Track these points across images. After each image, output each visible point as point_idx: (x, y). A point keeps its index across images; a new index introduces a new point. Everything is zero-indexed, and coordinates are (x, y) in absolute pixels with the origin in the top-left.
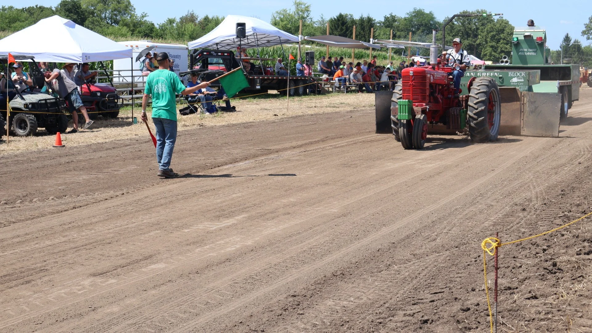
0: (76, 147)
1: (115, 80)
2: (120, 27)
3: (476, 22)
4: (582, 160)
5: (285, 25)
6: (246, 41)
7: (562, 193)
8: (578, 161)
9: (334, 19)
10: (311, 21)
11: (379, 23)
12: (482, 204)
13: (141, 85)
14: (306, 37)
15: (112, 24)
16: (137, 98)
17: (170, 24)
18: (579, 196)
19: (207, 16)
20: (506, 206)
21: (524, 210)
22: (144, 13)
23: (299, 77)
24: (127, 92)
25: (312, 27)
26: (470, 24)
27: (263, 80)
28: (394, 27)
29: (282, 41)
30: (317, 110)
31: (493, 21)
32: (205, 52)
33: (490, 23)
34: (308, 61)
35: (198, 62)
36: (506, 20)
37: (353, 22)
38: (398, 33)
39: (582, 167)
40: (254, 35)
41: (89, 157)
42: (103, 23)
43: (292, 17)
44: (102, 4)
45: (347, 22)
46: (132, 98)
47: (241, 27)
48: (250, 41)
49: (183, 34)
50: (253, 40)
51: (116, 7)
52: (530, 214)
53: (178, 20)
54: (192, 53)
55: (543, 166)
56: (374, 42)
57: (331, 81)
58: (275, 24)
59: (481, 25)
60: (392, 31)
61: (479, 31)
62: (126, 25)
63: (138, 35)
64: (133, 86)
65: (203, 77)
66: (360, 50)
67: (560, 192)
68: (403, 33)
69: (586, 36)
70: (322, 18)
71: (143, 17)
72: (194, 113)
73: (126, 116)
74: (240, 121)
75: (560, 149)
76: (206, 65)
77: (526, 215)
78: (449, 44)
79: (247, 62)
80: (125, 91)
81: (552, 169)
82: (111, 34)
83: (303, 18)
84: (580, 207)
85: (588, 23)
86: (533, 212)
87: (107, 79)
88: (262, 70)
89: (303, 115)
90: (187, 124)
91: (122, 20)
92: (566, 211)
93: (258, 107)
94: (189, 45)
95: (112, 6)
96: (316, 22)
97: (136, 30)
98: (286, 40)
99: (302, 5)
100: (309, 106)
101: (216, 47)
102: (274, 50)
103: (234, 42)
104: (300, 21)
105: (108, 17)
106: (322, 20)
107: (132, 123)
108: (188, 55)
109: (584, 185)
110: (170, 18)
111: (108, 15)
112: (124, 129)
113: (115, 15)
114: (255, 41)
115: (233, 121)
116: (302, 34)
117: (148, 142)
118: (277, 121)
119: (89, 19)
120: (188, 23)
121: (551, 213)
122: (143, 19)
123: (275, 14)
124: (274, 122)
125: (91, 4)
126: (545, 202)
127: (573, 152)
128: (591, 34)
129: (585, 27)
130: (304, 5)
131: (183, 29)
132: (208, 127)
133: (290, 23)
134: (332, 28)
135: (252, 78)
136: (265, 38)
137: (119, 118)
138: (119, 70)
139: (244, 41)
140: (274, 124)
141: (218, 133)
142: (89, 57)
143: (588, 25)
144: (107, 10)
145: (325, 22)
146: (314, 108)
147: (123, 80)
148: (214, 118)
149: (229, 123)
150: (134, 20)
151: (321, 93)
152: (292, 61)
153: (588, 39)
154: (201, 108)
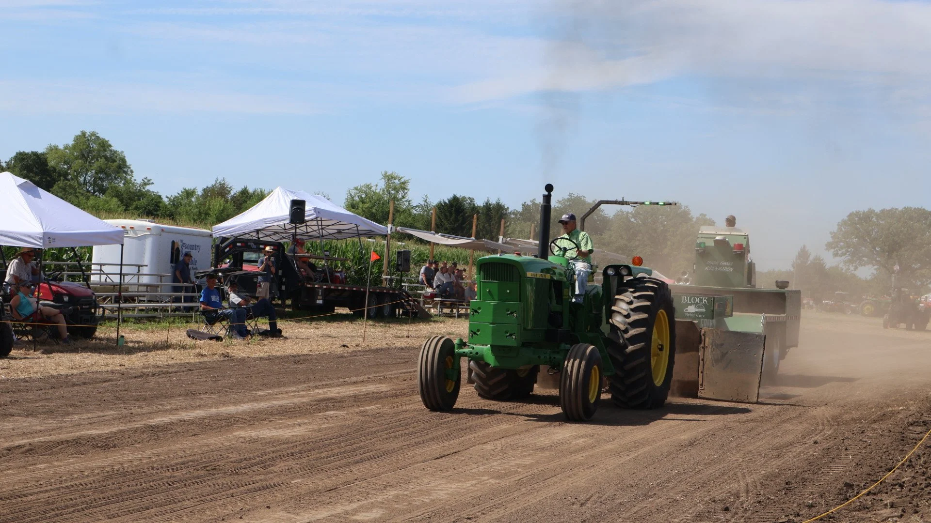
0: (24, 380)
1: (94, 278)
2: (108, 199)
3: (664, 221)
4: (820, 438)
5: (369, 208)
6: (304, 229)
7: (787, 486)
8: (814, 439)
9: (445, 203)
10: (409, 204)
11: (514, 213)
12: (661, 498)
13: (135, 288)
14: (399, 228)
15: (95, 192)
16: (127, 310)
17: (188, 197)
18: (812, 493)
19: (246, 188)
20: (699, 502)
21: (727, 509)
22: (146, 178)
23: (385, 288)
24: (111, 299)
25: (410, 214)
26: (654, 223)
27: (327, 292)
28: (537, 221)
29: (360, 232)
30: (410, 342)
31: (690, 219)
32: (239, 242)
33: (686, 223)
34: (401, 265)
35: (227, 257)
36: (710, 219)
37: (474, 209)
39: (819, 449)
40: (317, 221)
41: (43, 397)
42: (81, 191)
43: (380, 198)
44: (80, 161)
45: (464, 210)
46: (120, 309)
47: (298, 207)
48: (309, 230)
49: (205, 215)
50: (316, 228)
51: (103, 166)
52: (736, 516)
53: (199, 192)
54: (218, 242)
55: (759, 444)
56: (504, 241)
58: (352, 206)
59: (671, 224)
60: (532, 225)
61: (668, 234)
62: (118, 195)
63: (134, 212)
64: (122, 289)
65: (234, 281)
66: (483, 253)
67: (783, 485)
69: (833, 250)
70: (425, 201)
71: (145, 184)
73: (106, 336)
74: (289, 352)
76: (239, 263)
77: (730, 518)
80: (108, 297)
81: (772, 449)
82: (93, 207)
83: (396, 199)
84: (815, 510)
85: (836, 231)
86: (740, 514)
87: (80, 275)
88: (328, 275)
89: (389, 348)
90: (203, 352)
91: (111, 187)
92: (791, 515)
93: (318, 332)
94: (213, 231)
95: (96, 164)
96: (416, 207)
97: (133, 205)
98: (367, 232)
99: (395, 180)
100: (398, 334)
101: (257, 236)
102: (347, 246)
103: (285, 229)
104: (391, 204)
105: (89, 182)
106: (426, 204)
107: (116, 347)
108: (212, 246)
109: (821, 476)
110: (187, 189)
111: (89, 178)
112: (103, 355)
113: (100, 179)
114: (319, 229)
115: (277, 351)
116: (393, 223)
117: (140, 377)
118: (346, 355)
119: (59, 182)
120: (215, 198)
121: (768, 517)
122: (144, 188)
123: (353, 191)
124: (342, 357)
125: (63, 160)
126: (759, 500)
127: (805, 425)
128: (841, 248)
129: (832, 237)
130: (399, 180)
131: (207, 207)
132: (236, 359)
133: (374, 206)
134: (441, 216)
135: (312, 286)
136: (333, 225)
137: (96, 338)
138: (101, 263)
139: (302, 229)
140: (341, 359)
141: (251, 369)
142: (55, 239)
143: (836, 233)
144: (89, 171)
145: (429, 208)
146: (405, 338)
147: (106, 280)
148: (247, 346)
149: (271, 354)
150: (130, 188)
151: (418, 315)
152: (376, 265)
153: (836, 255)
154: (227, 330)
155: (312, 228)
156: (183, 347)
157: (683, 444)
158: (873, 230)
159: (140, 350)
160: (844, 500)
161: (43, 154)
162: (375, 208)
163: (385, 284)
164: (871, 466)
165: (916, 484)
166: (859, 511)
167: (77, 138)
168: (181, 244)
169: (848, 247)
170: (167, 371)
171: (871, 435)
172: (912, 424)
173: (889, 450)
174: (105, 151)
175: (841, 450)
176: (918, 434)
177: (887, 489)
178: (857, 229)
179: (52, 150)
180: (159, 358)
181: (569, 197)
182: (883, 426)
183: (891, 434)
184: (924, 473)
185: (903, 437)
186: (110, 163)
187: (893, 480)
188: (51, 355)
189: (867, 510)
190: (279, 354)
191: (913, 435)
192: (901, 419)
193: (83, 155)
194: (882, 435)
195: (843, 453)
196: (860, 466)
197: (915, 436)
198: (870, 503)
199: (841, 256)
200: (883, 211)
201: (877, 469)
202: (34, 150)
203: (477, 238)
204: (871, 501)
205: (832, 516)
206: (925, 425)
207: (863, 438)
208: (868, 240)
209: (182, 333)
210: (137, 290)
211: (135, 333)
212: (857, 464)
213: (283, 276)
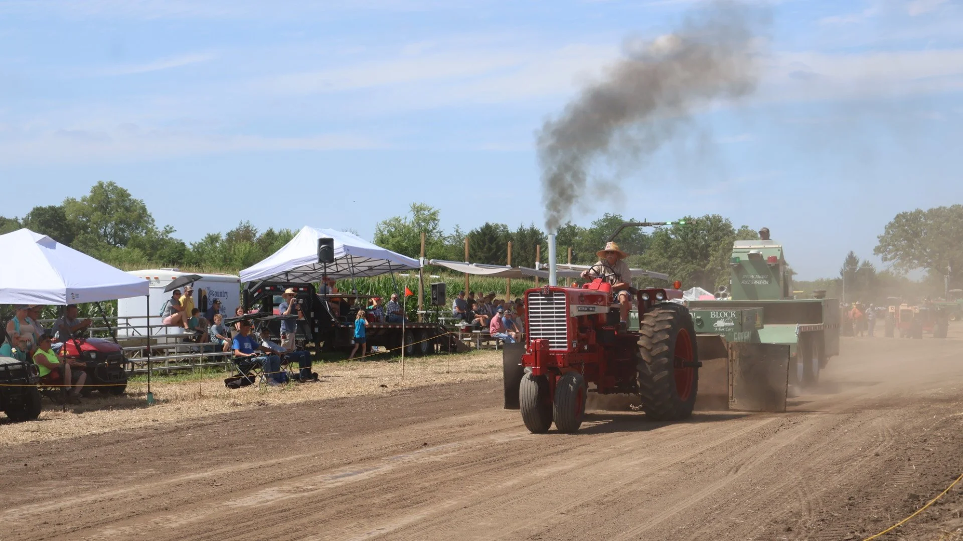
0: (55, 442)
1: (121, 333)
2: (130, 250)
3: (705, 235)
4: (881, 450)
5: (398, 242)
6: (334, 268)
7: (850, 502)
8: (875, 451)
9: (478, 232)
10: (441, 235)
12: (721, 522)
13: (164, 340)
14: (431, 261)
15: (116, 244)
16: (157, 363)
17: (212, 243)
18: (877, 508)
19: (271, 230)
20: (760, 525)
21: (789, 530)
22: (168, 226)
23: (422, 324)
24: (140, 353)
25: (442, 246)
26: (695, 238)
28: (574, 244)
29: (392, 268)
30: (450, 378)
31: (732, 232)
32: (268, 286)
33: (728, 236)
34: (436, 299)
35: (257, 302)
36: (752, 231)
37: (508, 236)
38: (581, 255)
39: (880, 461)
40: (347, 259)
41: (76, 458)
42: (102, 244)
43: (409, 231)
44: (99, 213)
45: (497, 237)
46: (149, 362)
47: (326, 246)
48: (340, 268)
49: (231, 260)
50: (346, 266)
51: (123, 217)
52: (800, 536)
53: (224, 237)
54: (246, 287)
55: (818, 460)
56: (541, 267)
57: (474, 331)
58: (382, 241)
59: (712, 239)
60: (570, 249)
61: (710, 249)
62: (140, 246)
63: (158, 261)
64: (150, 342)
65: (265, 326)
66: (520, 281)
67: (846, 501)
68: (588, 255)
69: (881, 255)
70: (457, 231)
71: (168, 232)
72: (250, 384)
73: (137, 391)
74: (325, 396)
75: (845, 433)
76: (269, 308)
77: (792, 539)
78: (662, 271)
79: (336, 302)
80: (136, 351)
81: (833, 464)
82: (115, 259)
83: (427, 231)
84: (880, 524)
85: (883, 235)
86: (803, 534)
87: (107, 331)
89: (429, 386)
90: (238, 402)
91: (133, 238)
92: (856, 531)
93: (355, 373)
94: (241, 276)
95: (116, 216)
96: (448, 237)
97: (156, 254)
98: (400, 266)
99: (425, 211)
100: (438, 370)
101: (286, 278)
102: (379, 283)
103: (315, 270)
104: (422, 236)
105: (109, 234)
106: (457, 234)
107: (148, 400)
108: (240, 291)
109: (885, 489)
110: (211, 234)
111: (109, 230)
112: (135, 411)
113: (121, 229)
114: (349, 267)
115: (315, 395)
116: (425, 256)
117: (175, 431)
118: (385, 395)
119: (79, 236)
120: (240, 242)
121: (833, 535)
122: (167, 236)
123: (382, 225)
124: (381, 398)
125: (81, 213)
126: (823, 517)
127: (865, 437)
128: (890, 252)
129: (880, 241)
130: (428, 211)
131: (232, 251)
132: (272, 406)
133: (405, 239)
134: (474, 246)
135: (345, 326)
136: (364, 262)
137: (127, 394)
138: (128, 316)
139: (332, 269)
140: (380, 400)
141: (289, 416)
142: (78, 295)
143: (884, 237)
144: (108, 222)
145: (461, 238)
146: (446, 374)
147: (133, 333)
148: (283, 392)
149: (307, 399)
150: (152, 237)
151: (458, 350)
152: (410, 300)
153: (885, 259)
154: (261, 377)
155: (343, 267)
156: (217, 397)
158: (922, 230)
159: (172, 403)
160: (910, 512)
161: (60, 208)
162: (406, 241)
163: (421, 320)
164: (936, 475)
166: (926, 523)
167: (95, 190)
168: (209, 291)
169: (897, 250)
170: (202, 423)
171: (934, 443)
173: (953, 457)
174: (124, 201)
175: (904, 461)
177: (954, 498)
178: (906, 231)
179: (69, 203)
180: (195, 409)
181: (605, 217)
182: (946, 433)
183: (955, 441)
186: (130, 213)
187: (960, 488)
188: (81, 415)
189: (934, 521)
190: (316, 399)
193: (102, 206)
194: (945, 443)
195: (907, 464)
196: (925, 476)
198: (938, 514)
199: (891, 259)
200: (931, 211)
201: (942, 478)
202: (52, 204)
203: (513, 266)
204: (938, 511)
205: (899, 529)
207: (926, 447)
208: (918, 242)
209: (215, 384)
210: (165, 342)
211: (166, 387)
212: (922, 474)
213: (315, 317)
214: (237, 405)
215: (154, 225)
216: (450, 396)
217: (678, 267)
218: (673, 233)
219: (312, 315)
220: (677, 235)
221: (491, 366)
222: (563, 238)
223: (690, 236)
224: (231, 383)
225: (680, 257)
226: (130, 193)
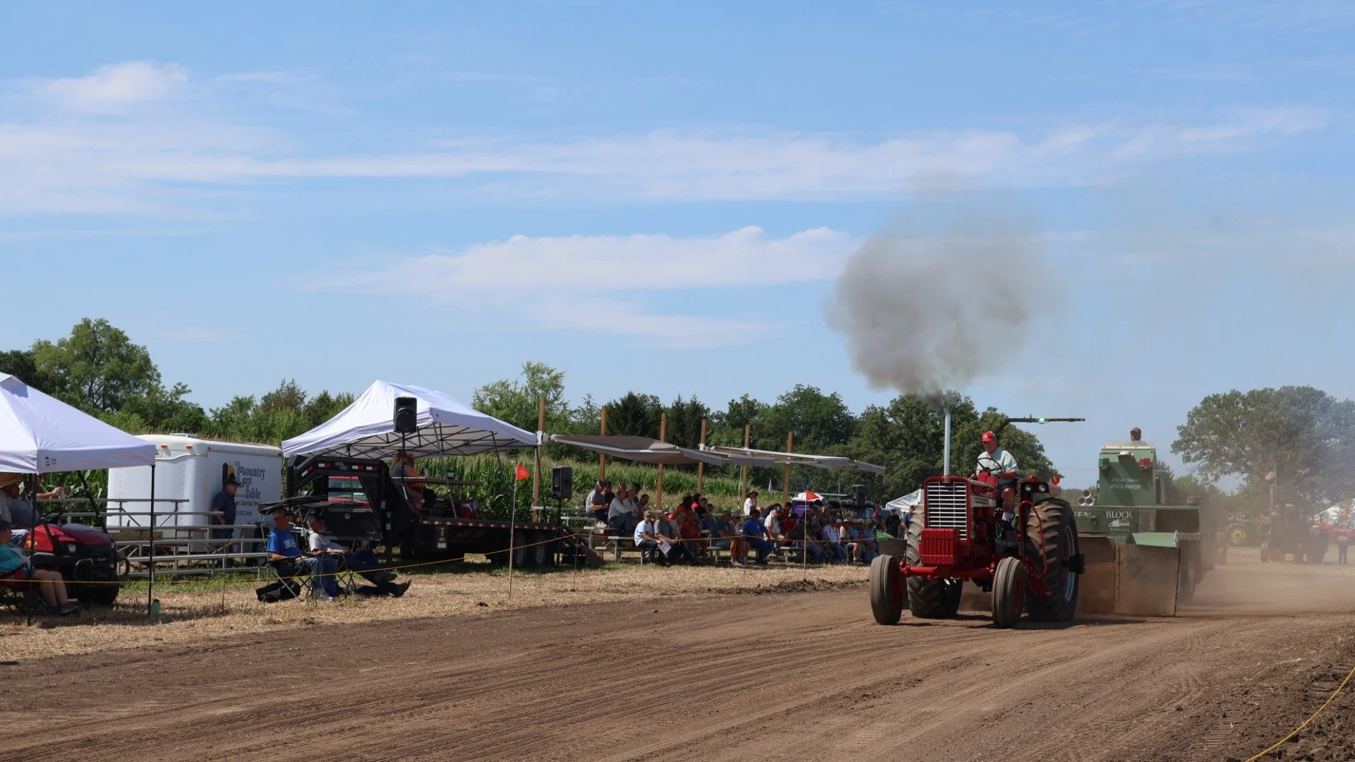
0: (15, 662)
1: (111, 522)
2: (126, 415)
3: (936, 420)
4: (1186, 703)
5: (505, 416)
6: (416, 440)
9: (617, 405)
10: (565, 408)
11: (717, 417)
13: (172, 534)
14: (553, 437)
15: (105, 407)
17: (241, 410)
19: (325, 394)
22: (179, 384)
23: (537, 524)
24: (138, 551)
25: (566, 424)
26: (922, 423)
27: (453, 530)
28: (753, 426)
29: (498, 443)
30: (576, 597)
31: (974, 416)
32: (322, 462)
34: (558, 488)
35: (305, 483)
36: (1003, 415)
37: (659, 411)
39: (1184, 717)
40: (435, 428)
41: (45, 684)
43: (521, 401)
44: (83, 363)
45: (644, 414)
47: (406, 408)
48: (424, 442)
49: (268, 433)
50: (433, 439)
51: (118, 369)
53: (258, 401)
54: (290, 463)
55: (1097, 713)
58: (482, 408)
60: (747, 432)
62: (140, 410)
64: (154, 536)
65: (316, 517)
66: (675, 473)
68: (772, 439)
69: (1181, 453)
70: (588, 403)
71: (178, 393)
72: (293, 597)
73: (133, 601)
74: (400, 615)
76: (322, 491)
79: (418, 489)
80: (132, 548)
81: (1117, 720)
83: (547, 402)
85: (1186, 425)
87: (92, 517)
88: (453, 506)
89: (546, 606)
90: (277, 618)
91: (130, 399)
93: (442, 588)
94: (284, 448)
95: (107, 367)
96: (575, 411)
97: (161, 424)
98: (509, 441)
99: (543, 373)
100: (559, 587)
101: (347, 454)
103: (388, 442)
104: (540, 407)
105: (96, 392)
106: (589, 407)
107: (149, 615)
108: (282, 470)
109: (1191, 753)
110: (240, 398)
111: (97, 387)
112: (129, 627)
113: (112, 387)
114: (438, 441)
115: (384, 613)
116: (544, 430)
117: (186, 653)
118: (484, 616)
120: (281, 409)
122: (177, 399)
123: (482, 392)
124: (479, 619)
125: (58, 362)
127: (1162, 687)
128: (1195, 449)
129: (1180, 434)
130: (548, 374)
131: (270, 422)
132: (325, 626)
133: (515, 413)
134: (611, 424)
135: (429, 523)
136: (458, 433)
137: (117, 605)
138: (121, 498)
139: (413, 441)
140: (479, 622)
141: (348, 638)
142: (55, 460)
143: (1187, 428)
144: (96, 377)
145: (594, 413)
146: (570, 592)
147: (128, 524)
148: (340, 608)
149: (374, 618)
150: (156, 399)
151: (587, 562)
152: (521, 493)
153: (1187, 459)
154: (309, 587)
155: (428, 439)
156: (247, 612)
157: (986, 717)
158: (1239, 421)
159: (183, 617)
161: (28, 354)
162: (515, 415)
163: (536, 518)
164: (1263, 736)
165: (1331, 756)
167: (78, 330)
168: (237, 468)
169: (1205, 447)
170: (226, 644)
171: (1258, 695)
172: (1317, 680)
173: (1287, 713)
174: (119, 346)
175: (1218, 717)
176: (1328, 691)
178: (1217, 420)
179: (41, 348)
180: (215, 628)
181: (796, 390)
182: (1276, 684)
183: (1289, 693)
184: (1341, 742)
185: (1307, 696)
186: (126, 364)
187: (1298, 753)
188: (52, 630)
190: (386, 618)
191: (1321, 693)
192: (1301, 672)
193: (87, 354)
194: (1275, 696)
195: (1221, 721)
196: (1247, 737)
197: (1322, 694)
199: (1197, 458)
200: (1252, 394)
202: (16, 349)
206: (1337, 680)
207: (1248, 700)
208: (1234, 437)
209: (242, 595)
210: (174, 537)
211: (174, 597)
212: (1243, 734)
213: (388, 508)
214: (275, 623)
215: (160, 382)
216: (577, 620)
217: (897, 463)
218: (891, 416)
219: (383, 505)
220: (897, 418)
221: (633, 585)
222: (738, 418)
223: (914, 419)
224: (266, 595)
225: (901, 450)
226: (128, 336)
